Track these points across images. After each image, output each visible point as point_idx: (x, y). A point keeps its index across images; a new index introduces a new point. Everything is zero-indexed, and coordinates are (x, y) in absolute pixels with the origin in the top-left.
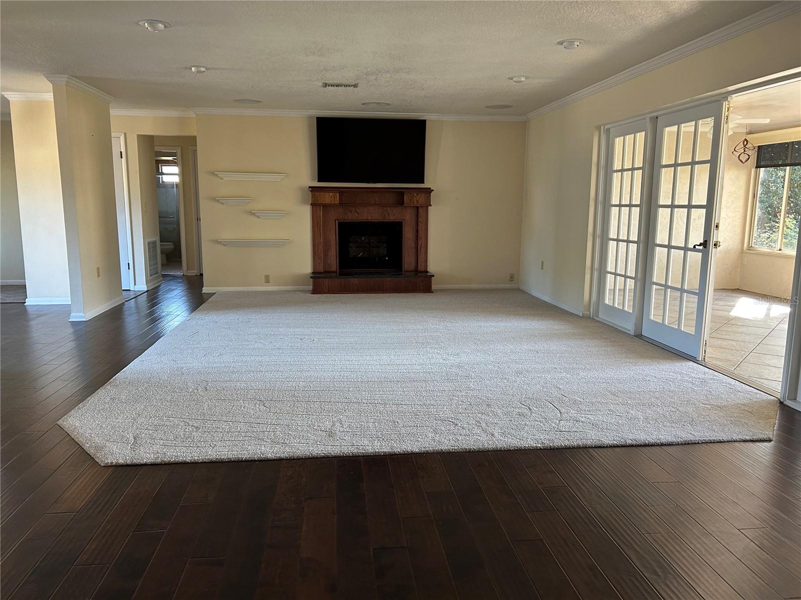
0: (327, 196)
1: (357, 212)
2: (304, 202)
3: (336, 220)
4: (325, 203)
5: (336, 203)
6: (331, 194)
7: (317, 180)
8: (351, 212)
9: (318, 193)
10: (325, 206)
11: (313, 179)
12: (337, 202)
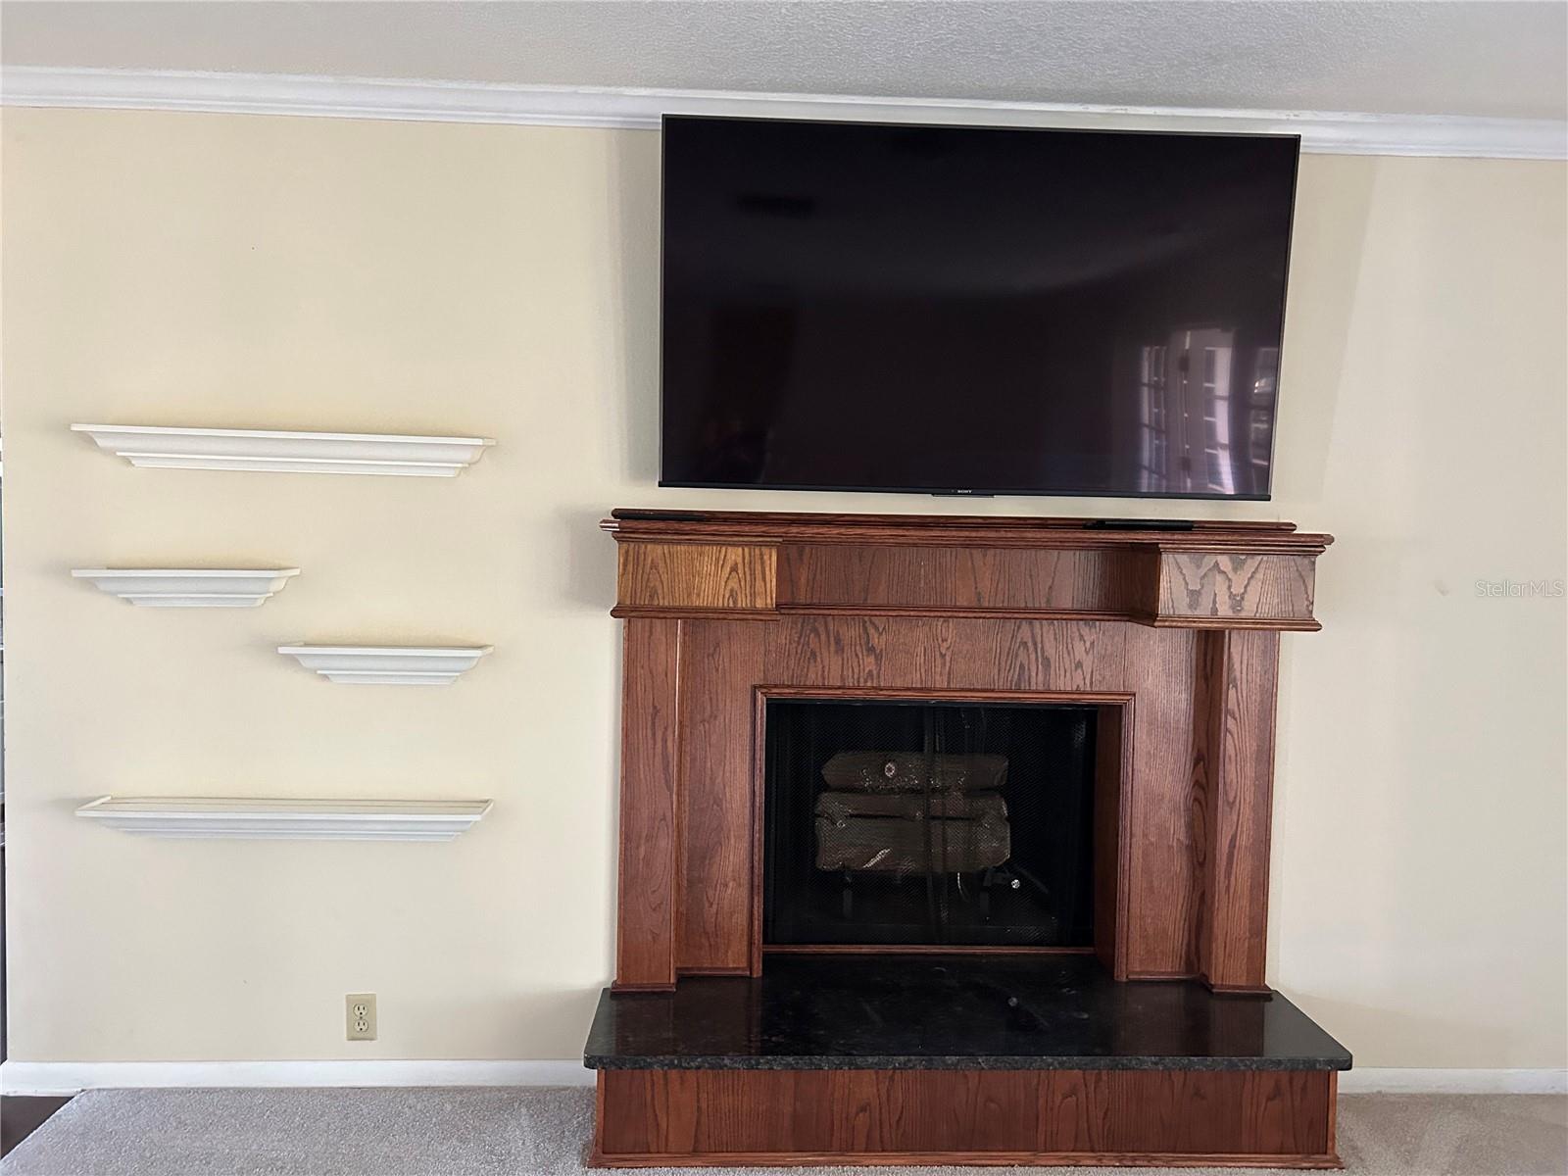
0: (707, 567)
1: (871, 650)
2: (580, 594)
3: (755, 688)
4: (697, 603)
5: (759, 604)
6: (734, 554)
7: (658, 478)
8: (840, 650)
9: (659, 549)
10: (697, 619)
11: (637, 474)
12: (766, 599)
